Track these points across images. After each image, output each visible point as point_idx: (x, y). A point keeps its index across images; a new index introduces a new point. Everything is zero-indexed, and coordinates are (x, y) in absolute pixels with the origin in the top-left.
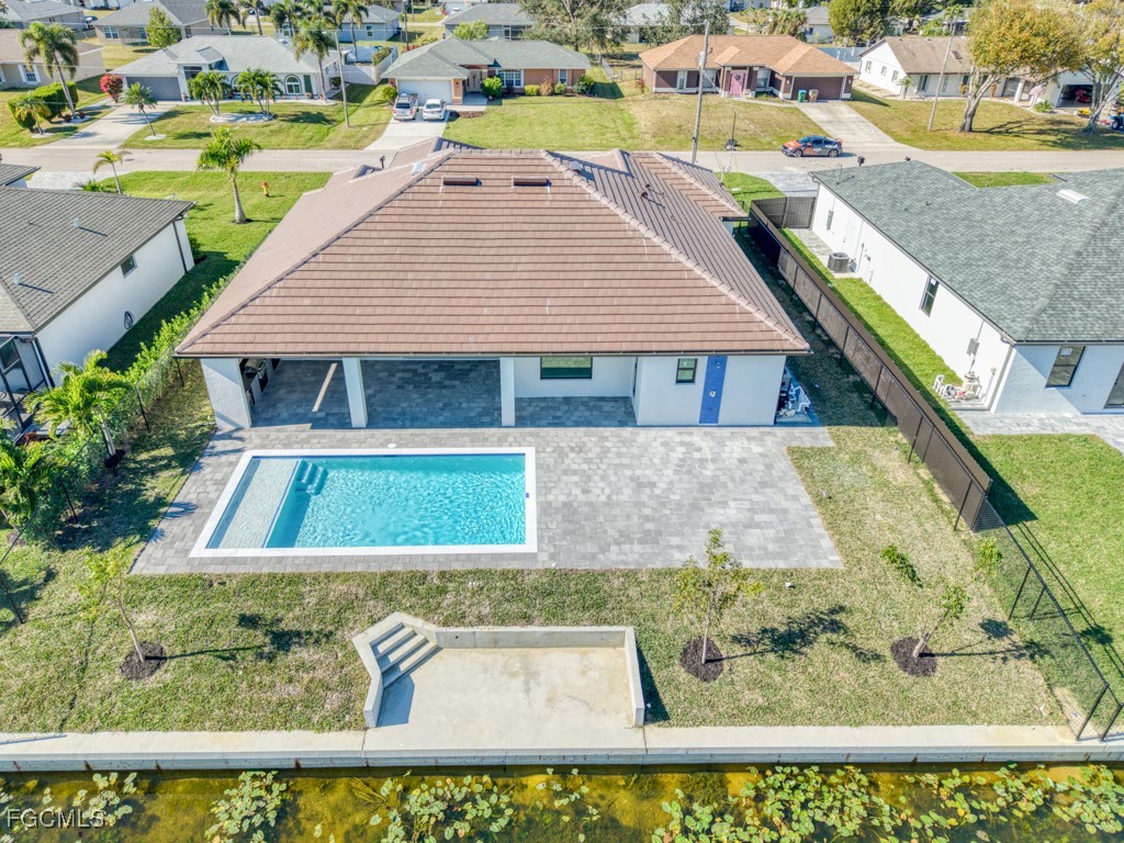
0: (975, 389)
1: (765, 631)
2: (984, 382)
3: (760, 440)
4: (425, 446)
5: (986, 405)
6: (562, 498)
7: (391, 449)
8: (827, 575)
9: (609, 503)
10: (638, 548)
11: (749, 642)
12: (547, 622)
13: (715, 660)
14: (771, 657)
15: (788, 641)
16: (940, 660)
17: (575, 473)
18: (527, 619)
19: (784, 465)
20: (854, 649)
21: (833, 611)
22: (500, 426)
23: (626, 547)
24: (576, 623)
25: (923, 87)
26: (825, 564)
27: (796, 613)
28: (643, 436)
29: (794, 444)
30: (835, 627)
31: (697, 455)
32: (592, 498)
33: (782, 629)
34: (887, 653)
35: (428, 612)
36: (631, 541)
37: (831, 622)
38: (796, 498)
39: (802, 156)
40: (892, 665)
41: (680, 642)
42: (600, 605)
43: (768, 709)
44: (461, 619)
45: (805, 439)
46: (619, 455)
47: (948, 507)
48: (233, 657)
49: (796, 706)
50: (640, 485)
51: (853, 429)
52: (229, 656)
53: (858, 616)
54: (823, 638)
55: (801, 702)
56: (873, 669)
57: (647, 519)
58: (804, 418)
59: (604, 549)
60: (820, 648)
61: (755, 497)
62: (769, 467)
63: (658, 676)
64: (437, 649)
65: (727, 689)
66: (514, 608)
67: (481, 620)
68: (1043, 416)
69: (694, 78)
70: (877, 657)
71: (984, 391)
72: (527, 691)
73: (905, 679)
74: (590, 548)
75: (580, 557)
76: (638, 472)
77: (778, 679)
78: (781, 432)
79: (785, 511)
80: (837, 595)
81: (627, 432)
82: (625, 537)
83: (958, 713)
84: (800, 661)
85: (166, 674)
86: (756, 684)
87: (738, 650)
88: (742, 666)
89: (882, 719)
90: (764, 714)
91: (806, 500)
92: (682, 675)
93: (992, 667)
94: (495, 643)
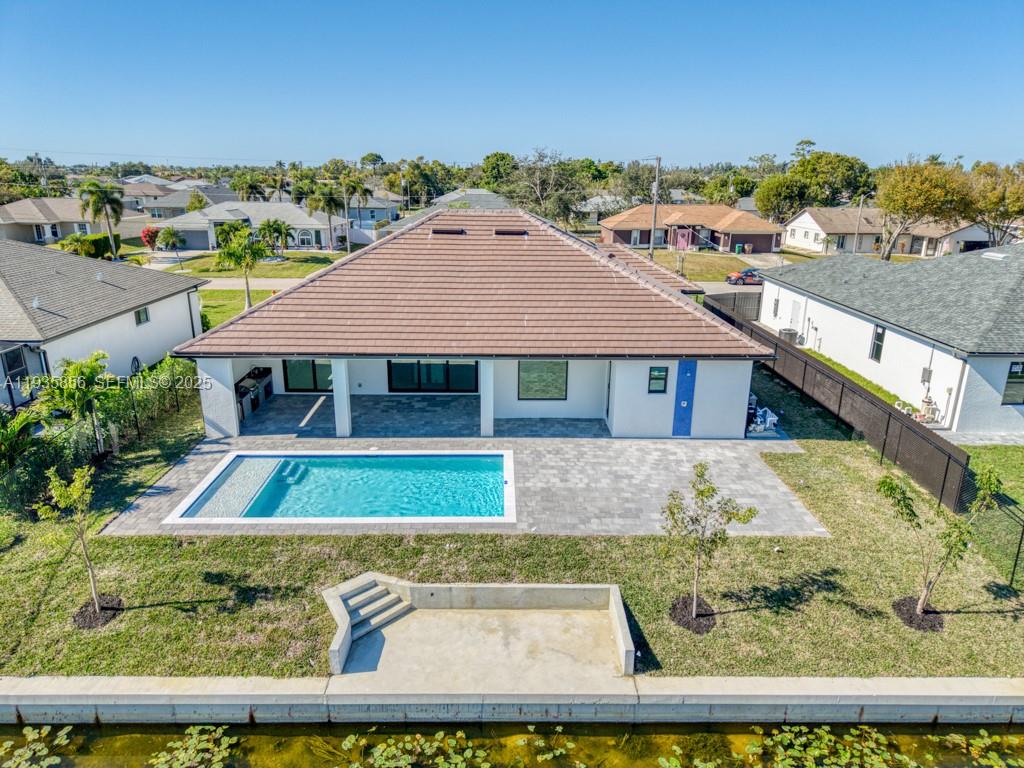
0: (933, 413)
1: (756, 589)
2: (941, 406)
3: (733, 448)
4: (407, 449)
5: (947, 426)
6: (540, 485)
7: (373, 451)
8: (818, 542)
9: (588, 488)
10: (617, 520)
11: (740, 599)
12: (527, 579)
13: (706, 614)
14: (766, 613)
15: (784, 599)
16: (947, 617)
17: (552, 468)
18: (506, 577)
19: (759, 464)
20: (853, 606)
21: (826, 573)
22: (479, 436)
23: (607, 520)
24: (559, 580)
25: (841, 245)
26: (811, 534)
27: (788, 573)
28: (617, 444)
29: (765, 451)
30: (831, 587)
31: (672, 458)
32: (570, 485)
33: (775, 588)
34: (890, 611)
35: (402, 570)
36: (612, 516)
37: (827, 583)
38: (774, 488)
39: (744, 284)
40: (896, 620)
41: (668, 599)
42: (583, 565)
43: (769, 661)
44: (438, 576)
45: (776, 448)
46: (595, 456)
47: (928, 497)
48: (194, 609)
49: (800, 658)
50: (617, 477)
51: (822, 442)
52: (190, 608)
53: (852, 578)
54: (819, 596)
55: (803, 654)
56: (876, 627)
57: (627, 500)
58: (775, 434)
59: (586, 521)
60: (817, 606)
61: (733, 487)
62: (745, 466)
63: (647, 629)
64: (411, 609)
65: (722, 641)
66: (494, 567)
67: (458, 577)
68: (1003, 434)
69: (645, 236)
70: (879, 614)
71: (942, 413)
72: (507, 644)
73: (913, 634)
74: (569, 520)
76: (615, 468)
77: (776, 633)
78: (752, 444)
79: (765, 496)
80: (829, 560)
81: (602, 441)
82: (605, 513)
83: (973, 665)
84: (798, 617)
85: (120, 624)
86: (752, 637)
87: (731, 606)
88: (736, 621)
89: (894, 670)
90: (763, 665)
91: (784, 488)
92: (673, 628)
93: (1003, 624)
94: (472, 604)
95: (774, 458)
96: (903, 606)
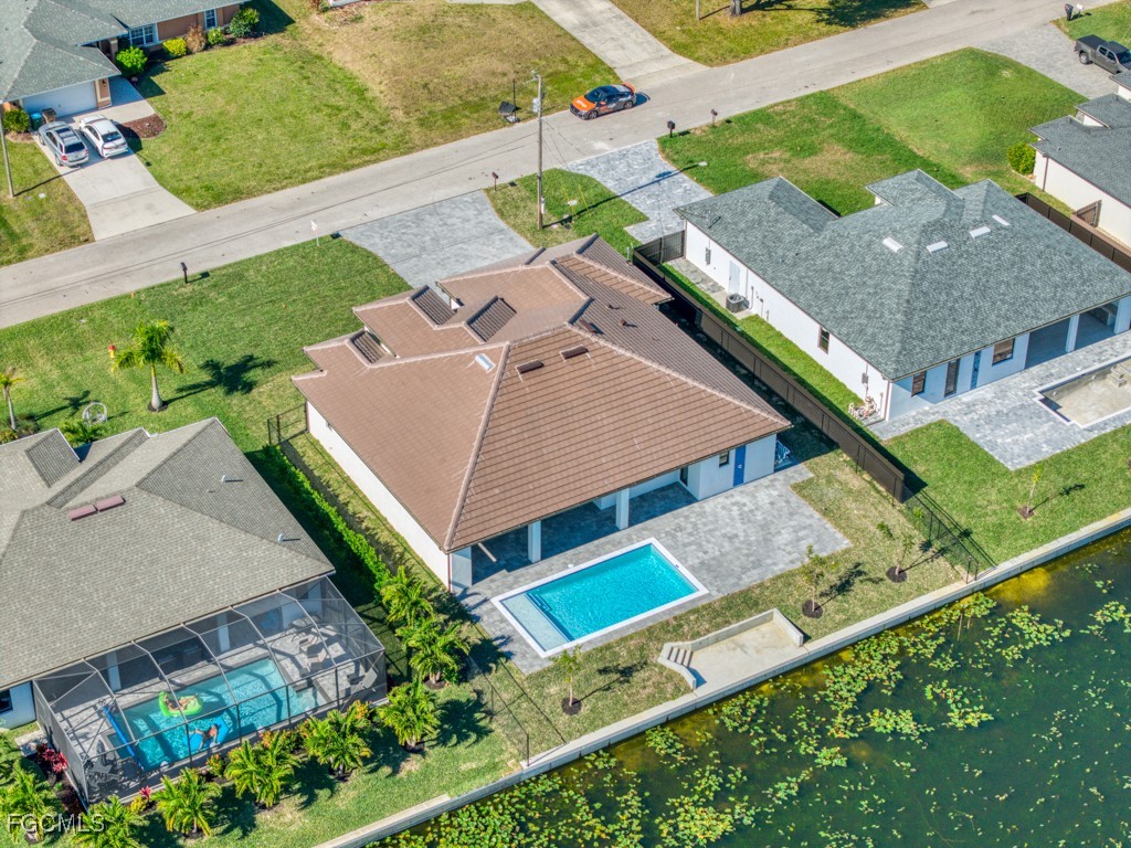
0: (872, 407)
1: (831, 587)
2: (877, 400)
5: (882, 416)
6: (697, 561)
8: (847, 551)
9: (722, 555)
10: (754, 572)
11: (827, 595)
12: (738, 621)
13: (818, 608)
14: (840, 597)
15: (843, 587)
16: (907, 572)
18: (728, 623)
19: (795, 498)
20: (870, 580)
21: (856, 567)
23: (749, 573)
24: (751, 616)
26: (844, 547)
27: (841, 574)
28: (709, 506)
29: (793, 482)
30: (860, 573)
33: (839, 583)
34: (886, 577)
36: (749, 570)
37: (857, 572)
38: (811, 516)
40: (889, 581)
41: (799, 606)
42: (756, 604)
43: (849, 619)
44: (698, 634)
45: (796, 476)
47: (885, 494)
49: (858, 613)
50: (732, 538)
53: (868, 566)
54: (857, 580)
55: (860, 611)
56: (882, 587)
57: (747, 555)
58: (790, 462)
59: (740, 579)
60: (858, 586)
61: (793, 523)
63: (799, 623)
64: (692, 653)
65: (828, 618)
66: (719, 620)
67: (708, 631)
68: (914, 413)
70: (881, 580)
71: (878, 407)
72: (746, 652)
73: (896, 585)
74: (732, 580)
75: (731, 587)
77: (847, 606)
78: (780, 475)
79: (810, 525)
80: (856, 559)
82: (745, 570)
83: (921, 591)
84: (852, 594)
86: (838, 612)
87: (825, 599)
88: (830, 606)
89: (892, 605)
90: (847, 622)
91: (817, 515)
92: (808, 620)
93: (928, 566)
94: (717, 640)
95: (799, 488)
96: (890, 573)
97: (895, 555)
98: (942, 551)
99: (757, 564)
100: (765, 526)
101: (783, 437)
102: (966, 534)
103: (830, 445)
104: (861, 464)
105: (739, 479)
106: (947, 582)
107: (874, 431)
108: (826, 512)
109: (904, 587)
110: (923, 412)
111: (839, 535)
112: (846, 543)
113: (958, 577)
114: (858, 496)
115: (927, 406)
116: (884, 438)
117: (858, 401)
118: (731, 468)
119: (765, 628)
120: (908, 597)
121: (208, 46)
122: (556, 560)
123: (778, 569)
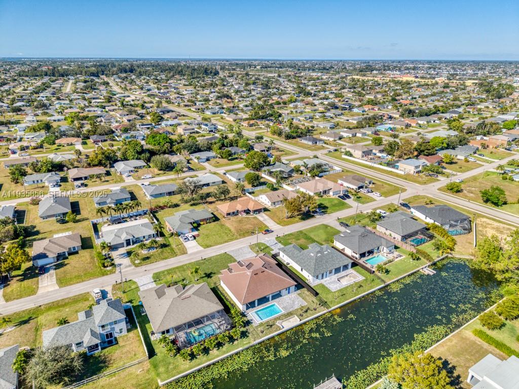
1: (304, 311)
3: (294, 294)
4: (265, 306)
5: (311, 282)
6: (282, 306)
9: (286, 305)
11: (304, 313)
12: (289, 317)
13: (302, 315)
14: (306, 313)
16: (317, 309)
19: (298, 296)
21: (308, 308)
22: (271, 301)
28: (284, 297)
31: (290, 298)
33: (306, 310)
41: (299, 314)
42: (292, 314)
43: (307, 317)
44: (282, 319)
46: (283, 300)
50: (288, 303)
51: (301, 290)
53: (310, 308)
54: (309, 310)
55: (309, 315)
56: (313, 311)
61: (298, 300)
64: (283, 322)
66: (286, 317)
67: (284, 319)
75: (288, 311)
78: (296, 292)
82: (290, 308)
85: (264, 332)
92: (301, 317)
93: (320, 308)
94: (287, 320)
95: (299, 294)
96: (314, 309)
97: (315, 306)
98: (322, 305)
99: (292, 307)
100: (293, 301)
101: (296, 286)
102: (326, 302)
103: (303, 287)
104: (308, 290)
105: (289, 293)
106: (323, 311)
107: (310, 285)
108: (303, 298)
109: (316, 311)
110: (318, 282)
111: (305, 302)
112: (306, 304)
113: (325, 310)
114: (308, 296)
115: (319, 281)
116: (312, 286)
117: (308, 280)
118: (287, 291)
119: (294, 318)
120: (317, 313)
121: (207, 223)
122: (260, 306)
123: (296, 308)
